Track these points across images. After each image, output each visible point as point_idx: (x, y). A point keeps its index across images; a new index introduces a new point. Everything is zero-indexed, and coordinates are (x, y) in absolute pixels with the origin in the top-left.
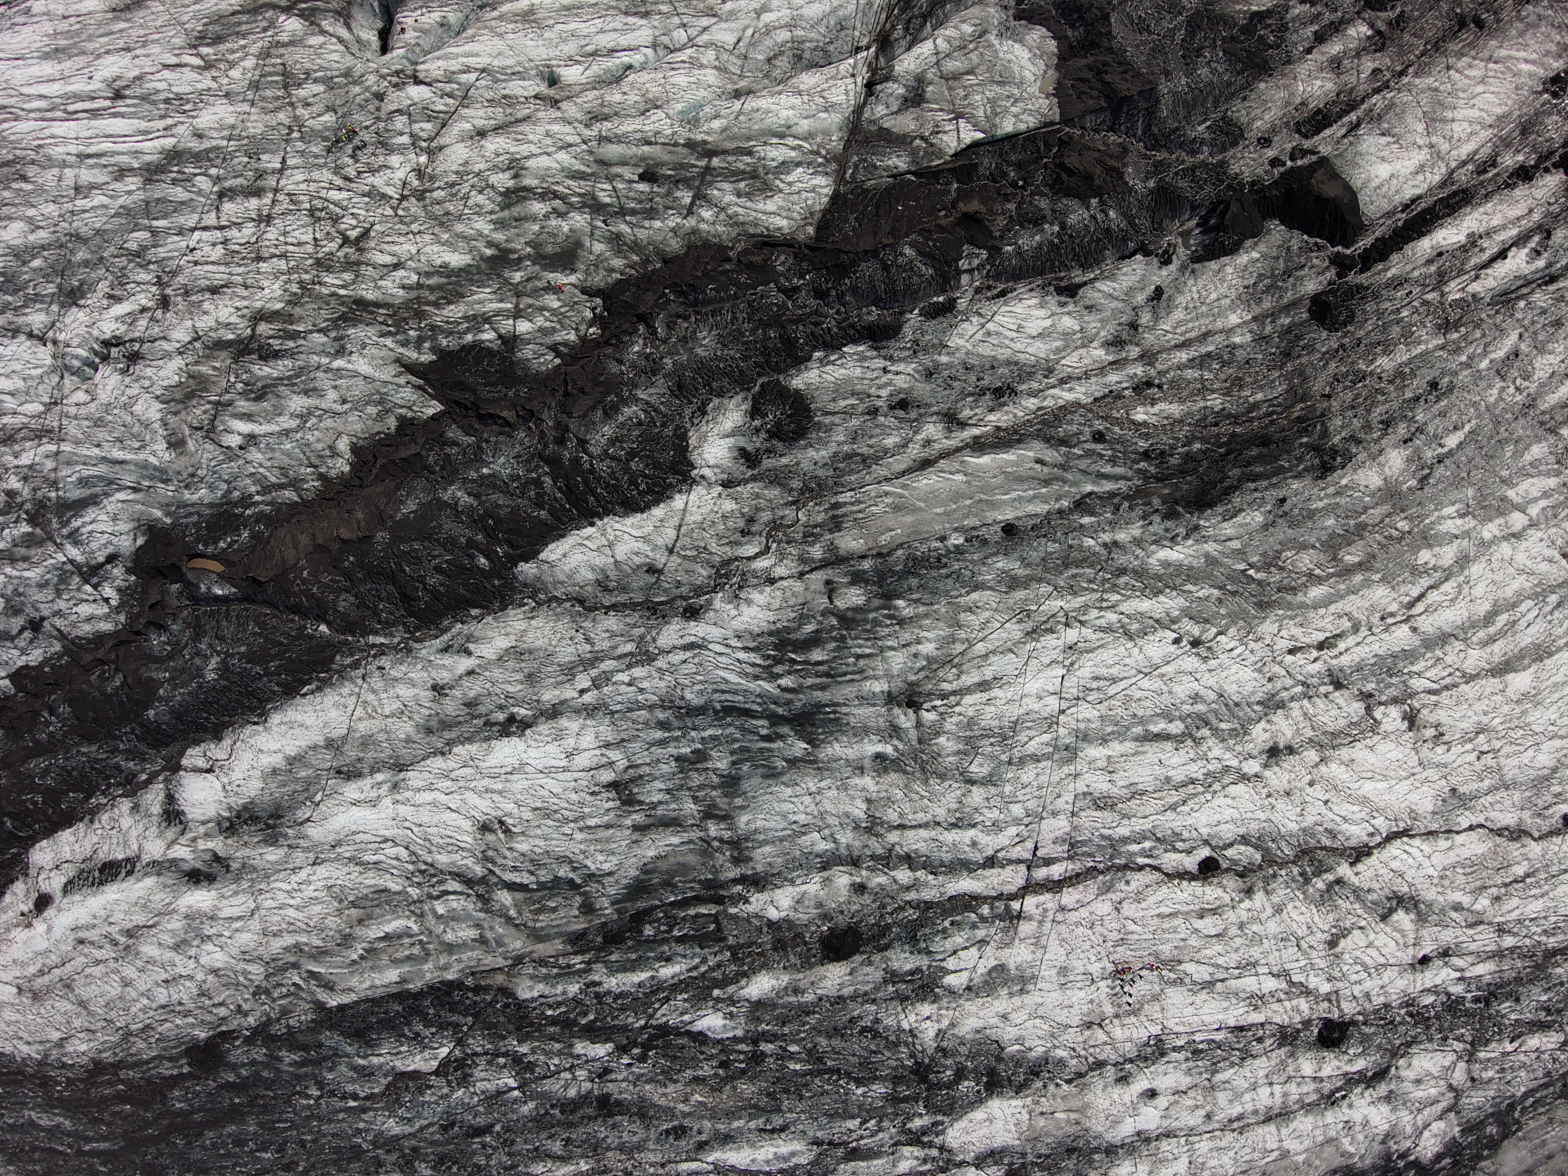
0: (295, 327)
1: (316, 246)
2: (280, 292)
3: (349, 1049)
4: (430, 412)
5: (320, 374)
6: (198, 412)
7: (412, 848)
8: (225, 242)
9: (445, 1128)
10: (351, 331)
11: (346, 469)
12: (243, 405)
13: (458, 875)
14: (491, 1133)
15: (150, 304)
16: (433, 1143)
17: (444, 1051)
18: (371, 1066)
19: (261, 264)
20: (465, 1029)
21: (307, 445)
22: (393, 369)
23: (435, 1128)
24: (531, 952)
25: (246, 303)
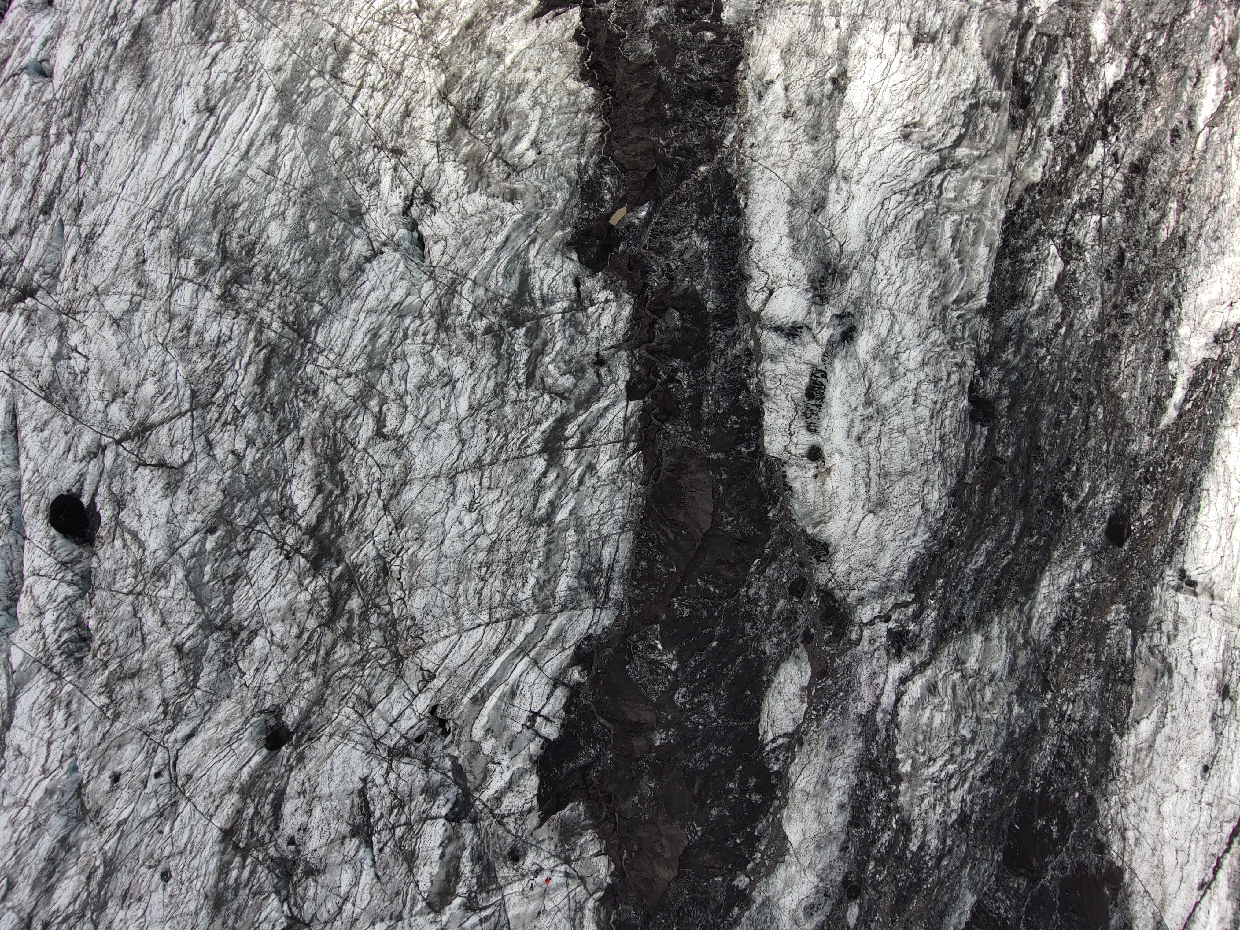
0: (465, 76)
1: (410, 32)
2: (433, 72)
3: (1022, 311)
4: (577, 18)
5: (510, 76)
6: (496, 170)
7: (897, 190)
8: (373, 88)
9: (1109, 278)
10: (488, 40)
11: (592, 90)
12: (507, 138)
13: (931, 172)
14: (1125, 251)
15: (393, 162)
16: (1116, 293)
17: (1053, 249)
18: (1042, 302)
19: (404, 74)
20: (1043, 228)
21: (560, 108)
22: (532, 26)
23: (1106, 284)
24: (1010, 157)
25: (429, 98)
